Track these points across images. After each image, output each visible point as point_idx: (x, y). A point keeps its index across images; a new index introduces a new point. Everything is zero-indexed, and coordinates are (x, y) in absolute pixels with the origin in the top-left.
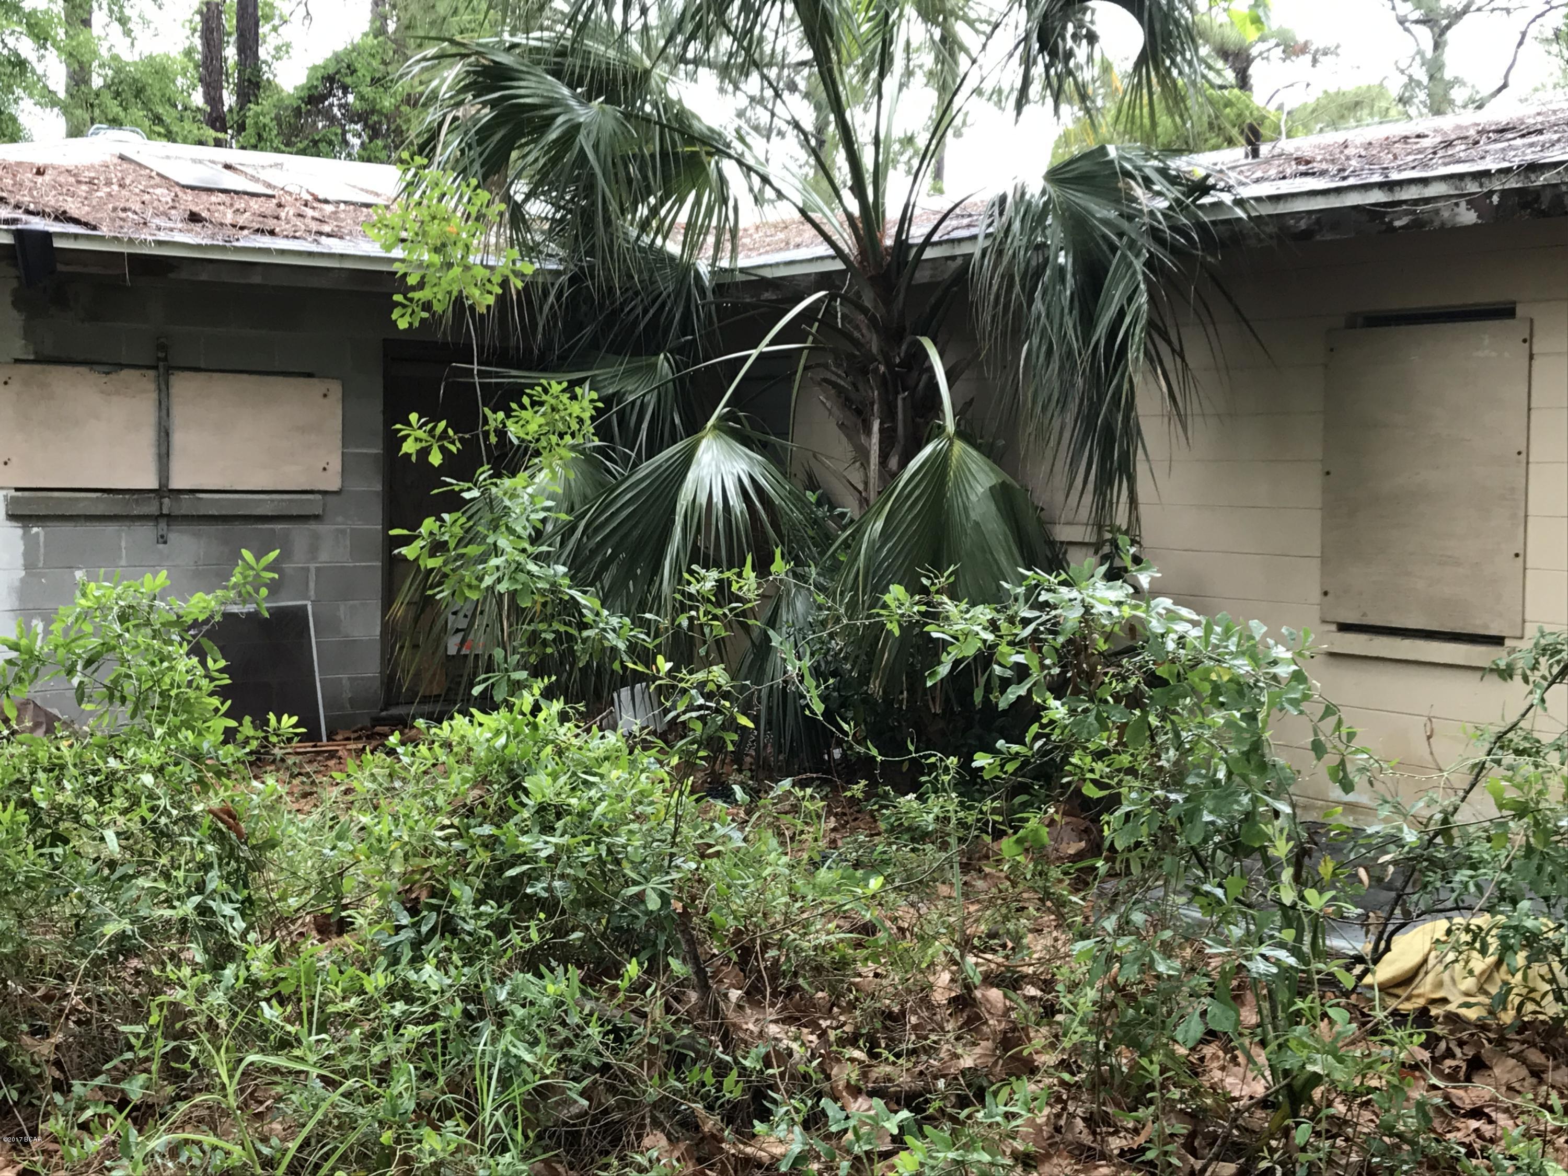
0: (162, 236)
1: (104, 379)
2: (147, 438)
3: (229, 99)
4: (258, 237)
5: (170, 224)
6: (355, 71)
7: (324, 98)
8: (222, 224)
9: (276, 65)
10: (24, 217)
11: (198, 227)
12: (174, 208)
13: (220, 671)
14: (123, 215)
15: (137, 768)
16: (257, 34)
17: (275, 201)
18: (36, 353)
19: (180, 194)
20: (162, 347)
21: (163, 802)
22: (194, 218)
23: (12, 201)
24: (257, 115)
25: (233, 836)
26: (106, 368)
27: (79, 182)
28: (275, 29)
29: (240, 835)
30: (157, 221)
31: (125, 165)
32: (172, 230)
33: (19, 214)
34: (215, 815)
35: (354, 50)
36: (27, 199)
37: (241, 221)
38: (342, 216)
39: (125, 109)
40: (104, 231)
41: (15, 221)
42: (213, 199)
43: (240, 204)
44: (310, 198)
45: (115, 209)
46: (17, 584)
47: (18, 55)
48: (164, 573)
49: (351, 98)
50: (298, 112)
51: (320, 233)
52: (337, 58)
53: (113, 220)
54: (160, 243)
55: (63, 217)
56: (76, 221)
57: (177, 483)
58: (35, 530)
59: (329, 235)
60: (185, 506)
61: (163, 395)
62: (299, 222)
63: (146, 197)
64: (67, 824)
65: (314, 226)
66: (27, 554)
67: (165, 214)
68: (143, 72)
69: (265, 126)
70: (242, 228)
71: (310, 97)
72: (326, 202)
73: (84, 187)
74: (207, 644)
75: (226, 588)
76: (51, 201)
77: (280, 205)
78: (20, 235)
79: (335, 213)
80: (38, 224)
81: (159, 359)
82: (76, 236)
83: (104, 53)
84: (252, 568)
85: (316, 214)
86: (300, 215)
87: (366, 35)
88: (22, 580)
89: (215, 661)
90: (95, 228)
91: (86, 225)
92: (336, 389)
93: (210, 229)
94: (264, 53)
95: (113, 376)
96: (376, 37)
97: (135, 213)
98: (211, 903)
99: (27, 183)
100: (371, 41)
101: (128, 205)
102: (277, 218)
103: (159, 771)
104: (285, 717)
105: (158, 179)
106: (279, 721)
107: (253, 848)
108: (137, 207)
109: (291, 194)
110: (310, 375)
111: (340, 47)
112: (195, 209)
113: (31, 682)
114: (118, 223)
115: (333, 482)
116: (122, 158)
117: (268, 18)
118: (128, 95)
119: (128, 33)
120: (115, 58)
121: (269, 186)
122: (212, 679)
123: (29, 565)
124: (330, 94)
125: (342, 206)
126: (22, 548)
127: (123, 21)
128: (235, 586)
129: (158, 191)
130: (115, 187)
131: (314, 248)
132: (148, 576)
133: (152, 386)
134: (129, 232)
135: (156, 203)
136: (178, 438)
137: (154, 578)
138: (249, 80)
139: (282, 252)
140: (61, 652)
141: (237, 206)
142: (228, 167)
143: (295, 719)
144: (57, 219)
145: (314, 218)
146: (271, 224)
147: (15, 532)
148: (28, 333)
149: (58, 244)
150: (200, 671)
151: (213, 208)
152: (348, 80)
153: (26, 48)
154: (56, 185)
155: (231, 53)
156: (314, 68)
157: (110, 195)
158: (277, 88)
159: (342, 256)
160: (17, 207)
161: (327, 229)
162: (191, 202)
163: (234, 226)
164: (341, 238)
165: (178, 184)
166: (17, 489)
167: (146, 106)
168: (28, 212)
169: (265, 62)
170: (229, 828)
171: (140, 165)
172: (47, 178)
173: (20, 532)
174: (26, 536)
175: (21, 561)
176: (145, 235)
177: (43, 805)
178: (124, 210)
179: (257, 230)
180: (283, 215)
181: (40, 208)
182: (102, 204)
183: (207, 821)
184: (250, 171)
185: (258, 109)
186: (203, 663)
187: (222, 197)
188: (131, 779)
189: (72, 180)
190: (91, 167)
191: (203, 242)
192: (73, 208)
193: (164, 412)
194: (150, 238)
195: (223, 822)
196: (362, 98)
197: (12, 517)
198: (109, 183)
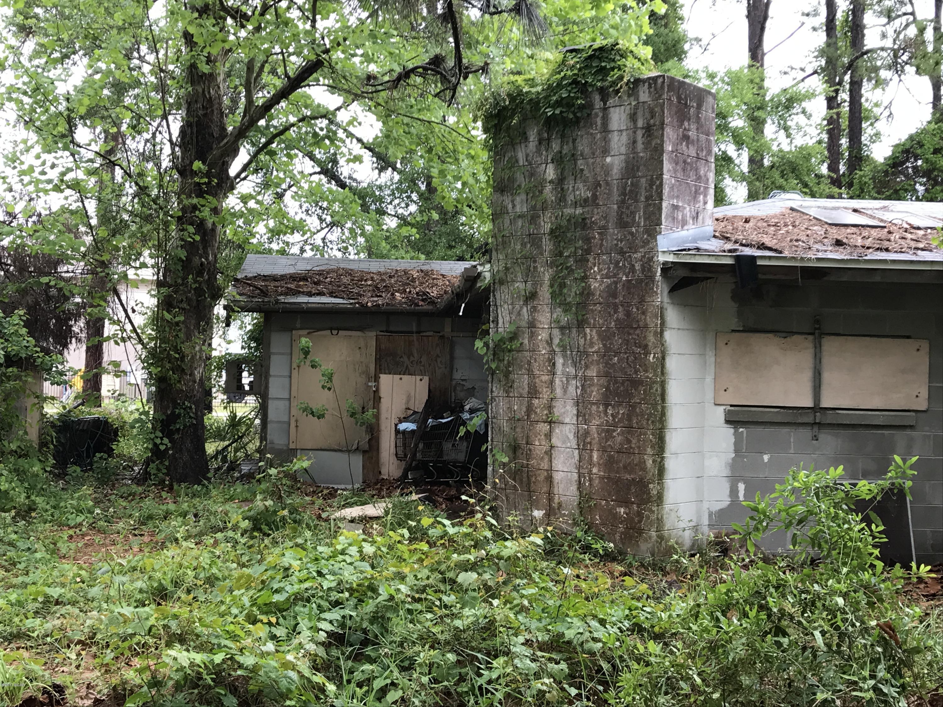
0: (820, 255)
1: (783, 341)
2: (807, 376)
3: (842, 168)
4: (878, 253)
5: (825, 248)
6: (923, 145)
7: (903, 163)
8: (856, 246)
9: (873, 146)
10: (740, 248)
11: (841, 249)
12: (826, 238)
13: (879, 532)
14: (797, 244)
15: (833, 593)
16: (861, 128)
17: (886, 230)
18: (744, 326)
19: (829, 229)
20: (817, 322)
21: (850, 616)
22: (839, 243)
23: (733, 239)
24: (861, 177)
25: (893, 642)
26: (784, 335)
27: (769, 225)
28: (872, 124)
29: (897, 642)
30: (817, 246)
31: (794, 214)
32: (826, 251)
33: (737, 246)
34: (881, 628)
35: (922, 133)
36: (741, 237)
37: (868, 243)
38: (930, 237)
39: (786, 180)
40: (786, 253)
41: (735, 250)
42: (849, 231)
43: (865, 233)
44: (908, 227)
45: (791, 241)
46: (730, 461)
47: (727, 155)
48: (841, 467)
49: (920, 162)
50: (886, 173)
51: (917, 249)
52: (911, 138)
53: (791, 247)
54: (819, 259)
55: (762, 246)
56: (770, 249)
57: (824, 404)
58: (741, 430)
59: (923, 250)
60: (829, 418)
61: (818, 350)
62: (902, 242)
63: (809, 232)
64: (786, 623)
65: (913, 245)
66: (736, 444)
67: (821, 242)
68: (797, 157)
69: (866, 183)
70: (868, 248)
71: (894, 163)
72: (919, 228)
73: (772, 228)
74: (873, 515)
75: (885, 479)
76: (754, 237)
77: (890, 232)
78: (738, 258)
79: (925, 235)
80: (748, 251)
81: (816, 329)
82: (770, 258)
83: (775, 148)
84: (901, 467)
85: (913, 237)
86: (903, 238)
87: (929, 122)
88: (733, 459)
89: (877, 526)
90: (781, 252)
91: (776, 251)
92: (925, 345)
93: (849, 249)
94: (864, 139)
95: (788, 339)
96: (936, 123)
97: (803, 242)
98: (881, 686)
99: (740, 228)
100: (933, 126)
101: (799, 238)
102: (889, 240)
103: (845, 595)
104: (922, 566)
105: (814, 221)
106: (918, 568)
107: (904, 651)
108: (804, 238)
109: (896, 225)
110: (908, 337)
111: (913, 131)
112: (839, 238)
113: (764, 531)
114: (794, 249)
115: (922, 405)
116: (792, 209)
117: (867, 118)
118: (788, 170)
119: (788, 136)
120: (781, 151)
121: (882, 221)
122: (874, 538)
123: (737, 450)
124: (907, 160)
125: (929, 231)
126: (733, 440)
127: (786, 129)
128: (891, 478)
129: (815, 228)
130: (790, 227)
131: (914, 258)
132: (832, 469)
133: (811, 345)
134: (801, 254)
135: (815, 236)
136: (826, 376)
137: (836, 469)
138: (856, 156)
139: (894, 262)
140: (784, 514)
141: (863, 235)
142: (855, 211)
143: (929, 568)
144: (758, 248)
145: (912, 239)
146: (886, 244)
147: (729, 431)
148: (740, 314)
149: (759, 263)
150: (867, 532)
151: (849, 236)
152: (919, 151)
153: (731, 150)
154: (757, 228)
155: (844, 142)
156: (896, 146)
157: (787, 232)
158: (873, 161)
159: (932, 262)
160: (736, 242)
161: (921, 245)
162: (835, 233)
163: (863, 247)
164: (931, 251)
165: (826, 223)
166: (731, 406)
167: (797, 177)
168: (742, 245)
169: (865, 145)
170: (891, 637)
171: (803, 213)
172: (751, 224)
173: (732, 431)
174: (735, 434)
175: (732, 448)
176: (810, 255)
177: (775, 610)
178: (797, 240)
179: (878, 249)
180: (892, 238)
181: (749, 242)
182: (784, 237)
183: (876, 632)
184: (869, 212)
185: (861, 173)
186: (869, 526)
187: (854, 230)
188: (828, 599)
189: (765, 224)
190: (775, 216)
191: (845, 258)
192: (767, 241)
193: (818, 361)
194: (813, 257)
195: (886, 632)
196: (926, 161)
197: (728, 422)
198: (786, 225)
